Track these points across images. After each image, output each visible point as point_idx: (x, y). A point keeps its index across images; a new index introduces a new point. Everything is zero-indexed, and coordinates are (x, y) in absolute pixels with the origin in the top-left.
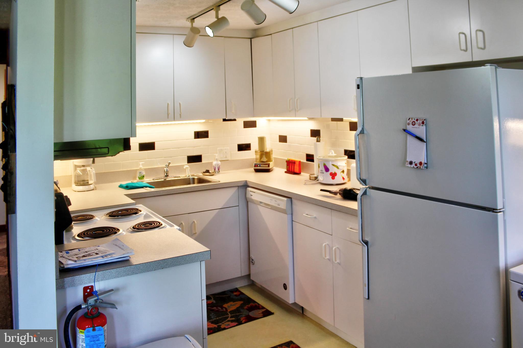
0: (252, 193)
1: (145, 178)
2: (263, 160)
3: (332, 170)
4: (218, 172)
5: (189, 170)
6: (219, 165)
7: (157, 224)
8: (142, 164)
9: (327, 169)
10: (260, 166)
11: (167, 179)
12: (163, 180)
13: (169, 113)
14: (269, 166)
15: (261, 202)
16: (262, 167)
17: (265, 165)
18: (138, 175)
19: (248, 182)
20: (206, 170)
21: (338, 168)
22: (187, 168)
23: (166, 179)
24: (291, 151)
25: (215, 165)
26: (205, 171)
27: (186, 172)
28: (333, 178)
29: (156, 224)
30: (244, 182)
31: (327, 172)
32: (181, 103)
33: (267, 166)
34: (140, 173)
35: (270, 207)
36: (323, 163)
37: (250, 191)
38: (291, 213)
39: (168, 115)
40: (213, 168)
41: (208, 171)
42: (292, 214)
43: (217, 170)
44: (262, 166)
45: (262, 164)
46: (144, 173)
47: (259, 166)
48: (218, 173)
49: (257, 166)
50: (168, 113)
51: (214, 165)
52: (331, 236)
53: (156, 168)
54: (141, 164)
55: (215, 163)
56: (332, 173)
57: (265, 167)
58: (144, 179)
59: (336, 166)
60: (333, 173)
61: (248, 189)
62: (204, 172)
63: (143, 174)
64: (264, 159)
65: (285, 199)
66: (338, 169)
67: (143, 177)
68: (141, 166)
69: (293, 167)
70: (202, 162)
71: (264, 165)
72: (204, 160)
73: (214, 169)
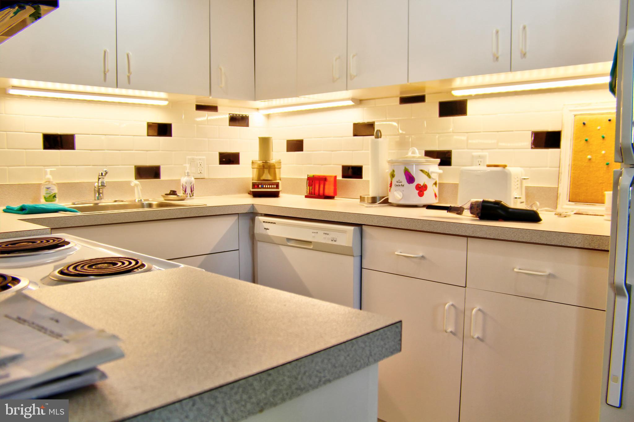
0: (266, 225)
1: (57, 199)
2: (264, 177)
3: (421, 179)
4: (191, 195)
5: (141, 189)
6: (192, 184)
7: (130, 263)
8: (51, 171)
9: (410, 179)
10: (262, 188)
11: (100, 204)
12: (92, 205)
13: (107, 70)
14: (277, 187)
15: (289, 240)
16: (265, 188)
17: (272, 185)
18: (43, 193)
19: (256, 207)
20: (171, 191)
21: (429, 175)
22: (136, 185)
23: (97, 204)
24: (312, 164)
25: (186, 183)
26: (168, 192)
27: (134, 193)
28: (421, 194)
29: (127, 263)
30: (250, 207)
31: (411, 184)
32: (131, 54)
33: (275, 186)
34: (47, 188)
35: (311, 247)
36: (404, 168)
37: (264, 222)
38: (360, 254)
39: (105, 74)
40: (182, 188)
41: (173, 193)
42: (361, 256)
43: (189, 191)
44: (267, 186)
45: (267, 184)
46: (55, 190)
47: (260, 186)
48: (191, 197)
49: (258, 187)
50: (105, 71)
51: (184, 184)
52: (464, 288)
53: (78, 183)
54: (49, 173)
55: (184, 180)
56: (420, 185)
57: (272, 188)
58: (55, 201)
59: (426, 172)
60: (422, 185)
61: (259, 219)
62: (166, 194)
63: (54, 192)
64: (267, 176)
65: (352, 228)
66: (429, 179)
67: (55, 196)
68: (49, 176)
69: (322, 186)
70: (160, 179)
71: (270, 185)
72: (164, 176)
73: (184, 189)
